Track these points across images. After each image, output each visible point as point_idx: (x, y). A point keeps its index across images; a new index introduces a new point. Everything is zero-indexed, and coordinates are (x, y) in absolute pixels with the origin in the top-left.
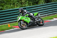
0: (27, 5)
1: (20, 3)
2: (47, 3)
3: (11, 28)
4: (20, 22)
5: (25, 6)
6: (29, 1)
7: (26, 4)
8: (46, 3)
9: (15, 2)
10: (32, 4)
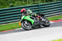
5: (37, 3)
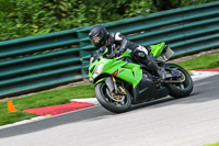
0: (83, 22)
1: (52, 12)
2: (164, 8)
3: (19, 116)
4: (103, 82)
6: (88, 4)
7: (76, 16)
8: (159, 10)
9: (34, 9)
10: (103, 14)
